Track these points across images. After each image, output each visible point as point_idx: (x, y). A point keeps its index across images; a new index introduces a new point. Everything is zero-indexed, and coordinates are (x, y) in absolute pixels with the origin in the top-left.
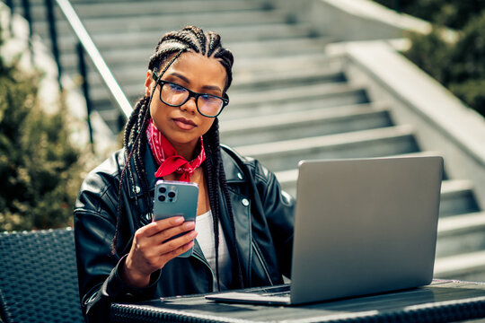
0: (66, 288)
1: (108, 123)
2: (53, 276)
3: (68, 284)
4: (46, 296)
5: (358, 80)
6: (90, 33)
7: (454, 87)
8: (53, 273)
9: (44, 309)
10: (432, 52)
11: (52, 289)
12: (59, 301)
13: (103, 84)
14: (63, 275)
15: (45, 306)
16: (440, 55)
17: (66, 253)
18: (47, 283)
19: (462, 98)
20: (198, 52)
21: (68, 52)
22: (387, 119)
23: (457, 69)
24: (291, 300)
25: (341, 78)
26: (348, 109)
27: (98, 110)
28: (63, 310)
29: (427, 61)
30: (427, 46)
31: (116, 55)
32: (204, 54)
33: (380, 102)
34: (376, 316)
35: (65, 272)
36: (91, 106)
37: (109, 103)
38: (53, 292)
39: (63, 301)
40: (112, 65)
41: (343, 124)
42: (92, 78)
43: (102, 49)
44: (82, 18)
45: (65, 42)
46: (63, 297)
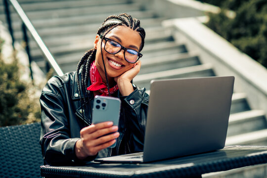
0: (17, 159)
1: (41, 68)
2: (9, 153)
3: (18, 157)
4: (5, 164)
5: (180, 40)
6: (30, 19)
7: (234, 41)
8: (9, 151)
9: (4, 172)
10: (221, 23)
11: (9, 160)
12: (13, 167)
13: (38, 47)
14: (15, 152)
15: (5, 170)
16: (226, 24)
17: (16, 140)
18: (6, 157)
19: (238, 47)
20: (128, 26)
21: (18, 30)
22: (197, 61)
23: (235, 32)
24: (144, 160)
25: (171, 39)
26: (175, 56)
27: (36, 61)
28: (15, 172)
29: (219, 28)
30: (218, 20)
31: (46, 31)
32: (131, 28)
33: (193, 51)
34: (192, 167)
35: (16, 150)
36: (31, 59)
37: (42, 57)
38: (9, 162)
39: (15, 167)
40: (43, 37)
41: (173, 64)
42: (32, 44)
43: (37, 28)
44: (25, 11)
45: (16, 25)
46: (15, 165)
